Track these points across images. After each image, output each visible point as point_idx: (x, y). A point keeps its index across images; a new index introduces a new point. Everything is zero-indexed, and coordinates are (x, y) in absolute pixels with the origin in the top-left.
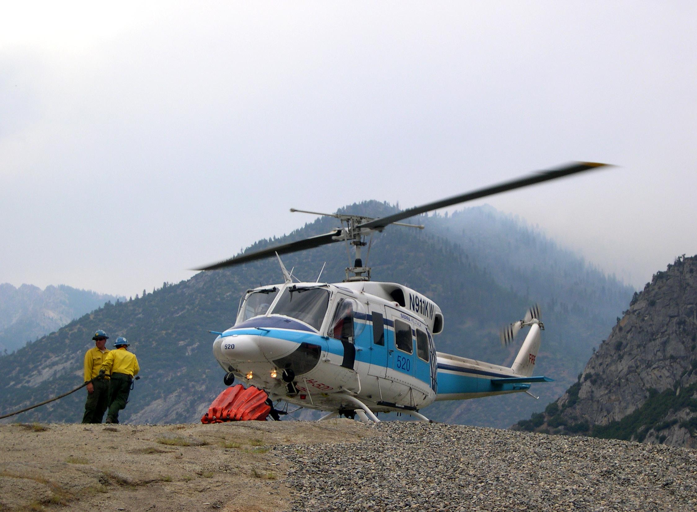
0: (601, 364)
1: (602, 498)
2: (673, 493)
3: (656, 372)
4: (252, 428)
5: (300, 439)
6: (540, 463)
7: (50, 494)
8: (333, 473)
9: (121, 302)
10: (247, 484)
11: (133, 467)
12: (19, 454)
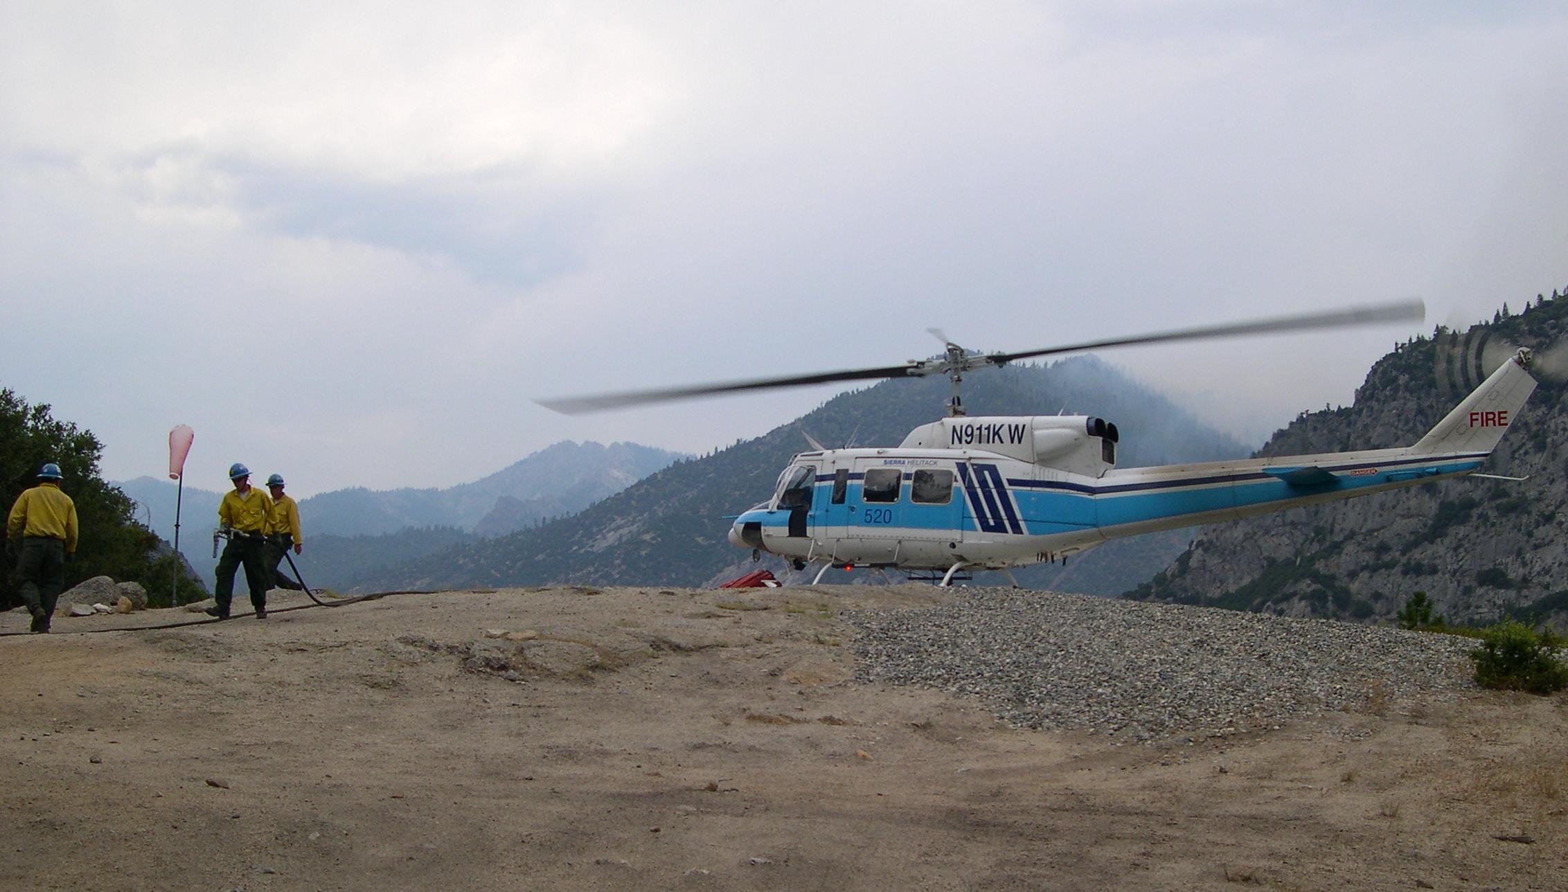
0: (1214, 530)
1: (1191, 669)
2: (1269, 664)
3: (1274, 539)
4: (819, 592)
5: (870, 605)
6: (1128, 632)
7: (597, 658)
8: (902, 640)
9: (691, 461)
10: (808, 650)
11: (687, 632)
12: (568, 618)
